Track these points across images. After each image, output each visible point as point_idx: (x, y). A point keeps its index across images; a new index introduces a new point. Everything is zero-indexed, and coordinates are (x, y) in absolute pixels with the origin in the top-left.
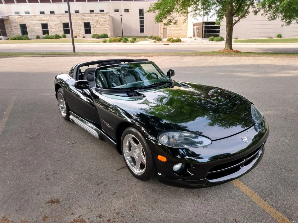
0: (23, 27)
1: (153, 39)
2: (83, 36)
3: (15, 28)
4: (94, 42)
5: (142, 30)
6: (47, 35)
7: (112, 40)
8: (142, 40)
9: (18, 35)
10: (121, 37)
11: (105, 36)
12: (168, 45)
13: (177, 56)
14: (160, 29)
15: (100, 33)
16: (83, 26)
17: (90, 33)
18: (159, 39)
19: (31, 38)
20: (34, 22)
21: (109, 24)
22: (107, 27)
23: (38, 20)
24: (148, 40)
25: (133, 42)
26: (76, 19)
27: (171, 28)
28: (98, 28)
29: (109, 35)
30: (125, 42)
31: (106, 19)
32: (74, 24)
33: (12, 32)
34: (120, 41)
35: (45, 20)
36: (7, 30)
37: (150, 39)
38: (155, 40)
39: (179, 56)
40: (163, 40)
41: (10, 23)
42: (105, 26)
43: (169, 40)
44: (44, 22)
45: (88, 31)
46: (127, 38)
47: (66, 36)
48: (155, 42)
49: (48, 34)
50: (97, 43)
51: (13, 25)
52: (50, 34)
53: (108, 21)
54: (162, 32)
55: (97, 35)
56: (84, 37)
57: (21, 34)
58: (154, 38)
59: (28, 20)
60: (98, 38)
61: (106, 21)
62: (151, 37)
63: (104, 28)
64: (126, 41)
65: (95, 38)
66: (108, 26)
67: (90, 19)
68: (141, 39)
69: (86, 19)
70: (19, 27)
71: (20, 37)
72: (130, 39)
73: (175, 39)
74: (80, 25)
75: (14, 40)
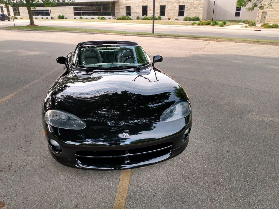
0: (128, 8)
1: (246, 24)
2: (176, 18)
3: (122, 9)
4: (183, 25)
5: (238, 14)
6: (145, 16)
7: (201, 23)
8: (234, 25)
9: (123, 15)
10: (210, 21)
11: (197, 19)
12: (260, 30)
13: (250, 43)
14: (259, 13)
15: (192, 16)
16: (178, 9)
17: (183, 15)
18: (253, 24)
19: (132, 18)
20: (137, 5)
21: (203, 7)
22: (200, 10)
23: (140, 3)
24: (240, 24)
25: (221, 26)
26: (173, 2)
27: (272, 12)
28: (192, 10)
29: (201, 18)
30: (213, 25)
31: (200, 2)
32: (170, 6)
33: (119, 12)
34: (208, 24)
35: (146, 3)
36: (116, 11)
37: (243, 24)
38: (247, 25)
39: (252, 43)
40: (257, 25)
41: (119, 5)
42: (198, 9)
43: (262, 26)
44: (145, 5)
45: (181, 14)
46: (217, 22)
47: (161, 18)
48: (246, 27)
49: (147, 15)
50: (186, 25)
51: (121, 7)
52: (148, 15)
53: (202, 4)
54: (260, 16)
55: (188, 18)
56: (177, 20)
57: (125, 15)
58: (248, 23)
59: (132, 3)
60: (190, 20)
61: (200, 4)
62: (244, 22)
63: (197, 11)
64: (215, 24)
65: (186, 20)
66: (202, 9)
67: (185, 2)
68: (234, 23)
69: (182, 2)
70: (125, 9)
71: (124, 17)
72: (220, 23)
73: (271, 24)
74: (175, 8)
75: (119, 19)
